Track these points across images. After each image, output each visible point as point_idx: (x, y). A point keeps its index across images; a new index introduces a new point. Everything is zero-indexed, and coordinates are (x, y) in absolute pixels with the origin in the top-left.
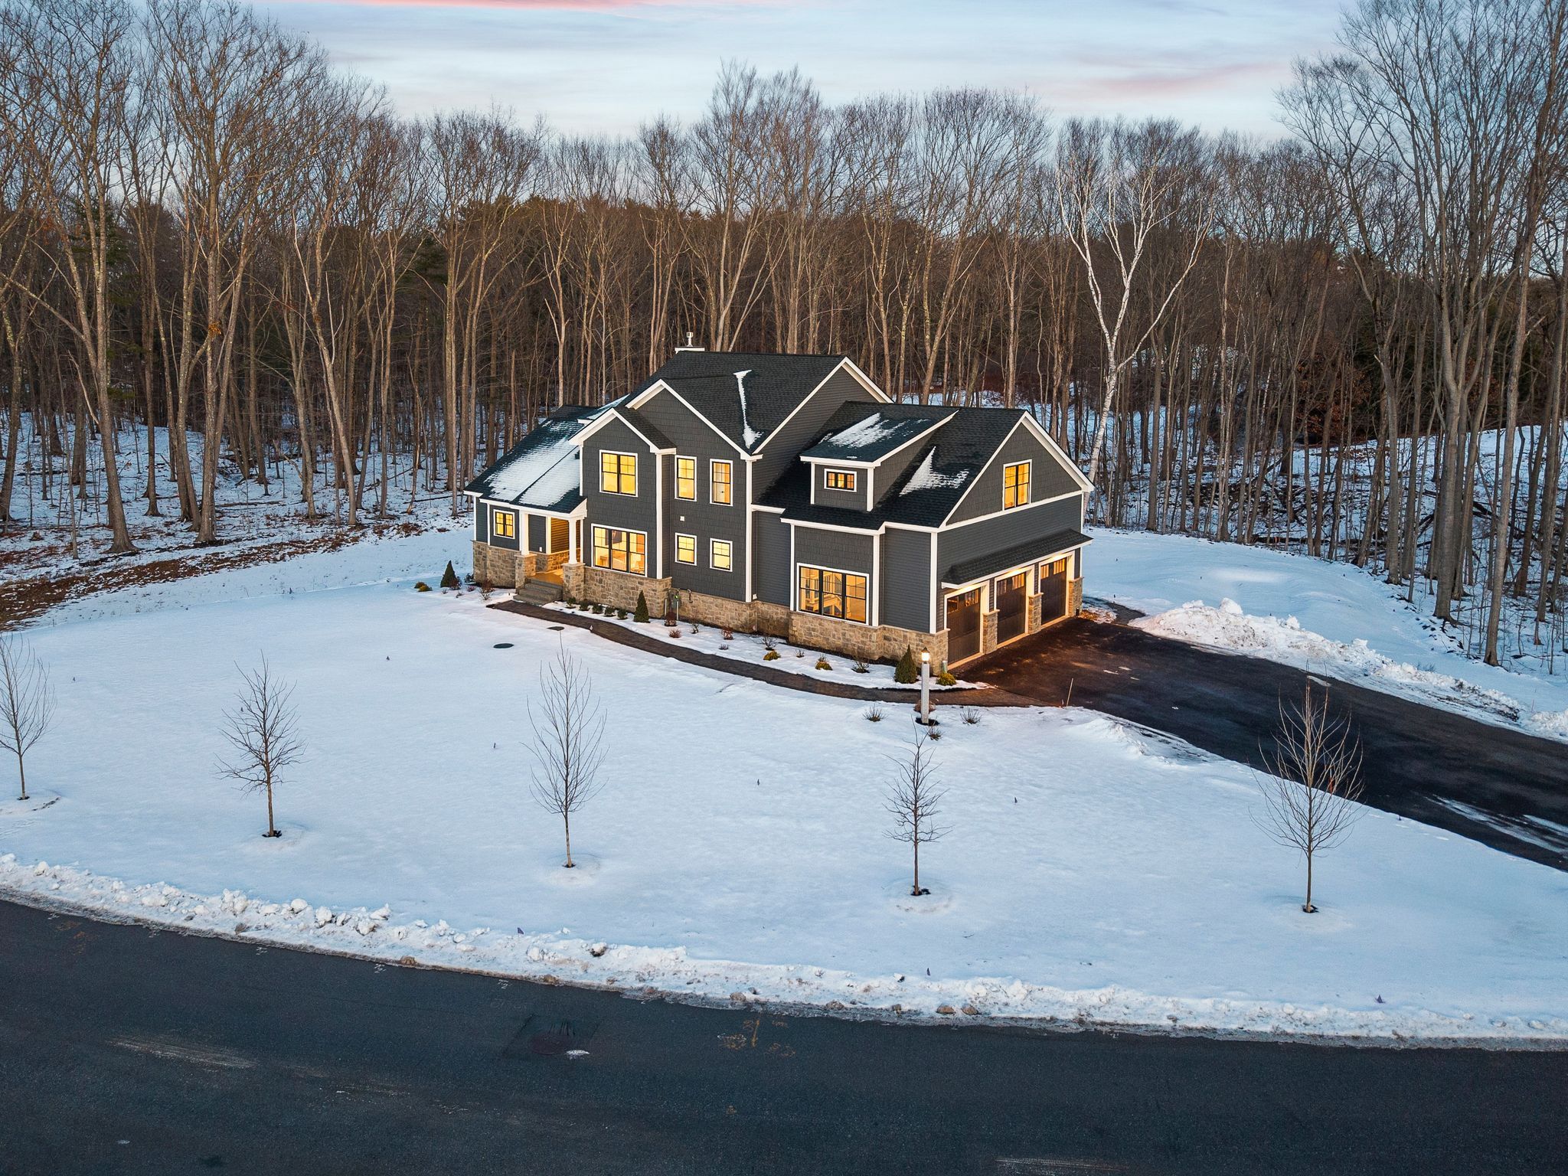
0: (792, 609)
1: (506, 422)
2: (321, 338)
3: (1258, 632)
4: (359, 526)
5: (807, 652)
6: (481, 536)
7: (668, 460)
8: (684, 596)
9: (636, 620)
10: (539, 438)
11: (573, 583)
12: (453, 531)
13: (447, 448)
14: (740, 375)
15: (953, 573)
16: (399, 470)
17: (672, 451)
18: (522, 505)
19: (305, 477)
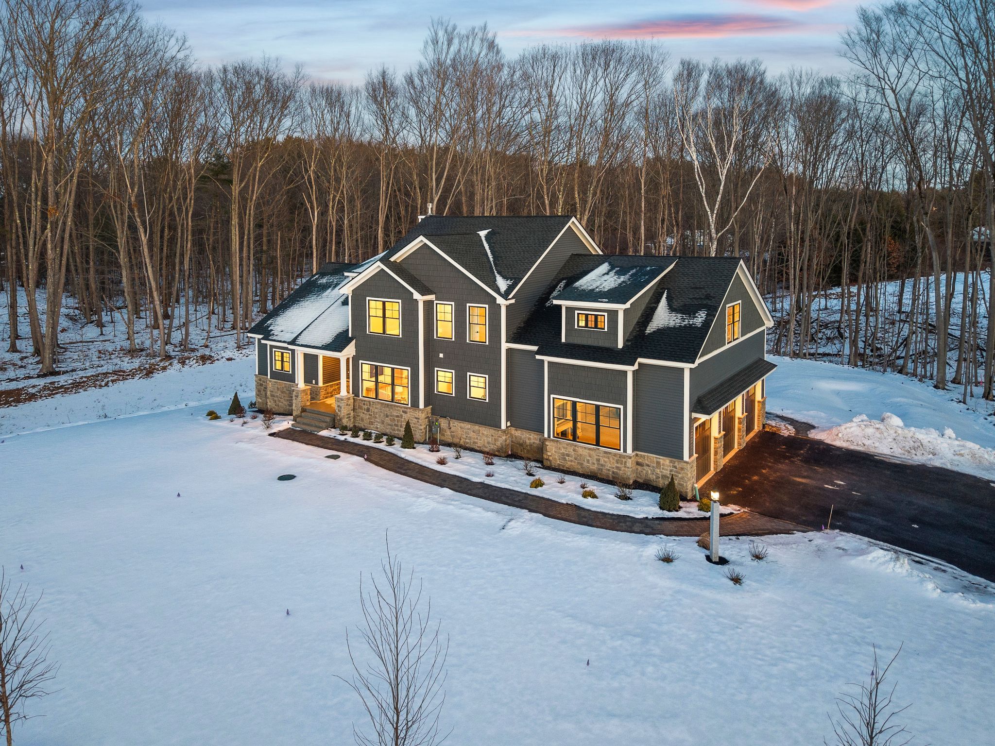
0: (546, 435)
1: (273, 283)
2: (138, 220)
3: (925, 442)
4: (169, 357)
5: (567, 478)
6: (262, 370)
7: (429, 305)
8: (443, 423)
9: (403, 446)
10: (310, 289)
11: (344, 412)
12: (238, 360)
13: (233, 299)
14: (483, 234)
15: (701, 405)
16: (199, 315)
17: (432, 297)
18: (298, 345)
19: (130, 324)
